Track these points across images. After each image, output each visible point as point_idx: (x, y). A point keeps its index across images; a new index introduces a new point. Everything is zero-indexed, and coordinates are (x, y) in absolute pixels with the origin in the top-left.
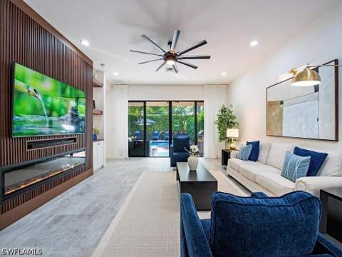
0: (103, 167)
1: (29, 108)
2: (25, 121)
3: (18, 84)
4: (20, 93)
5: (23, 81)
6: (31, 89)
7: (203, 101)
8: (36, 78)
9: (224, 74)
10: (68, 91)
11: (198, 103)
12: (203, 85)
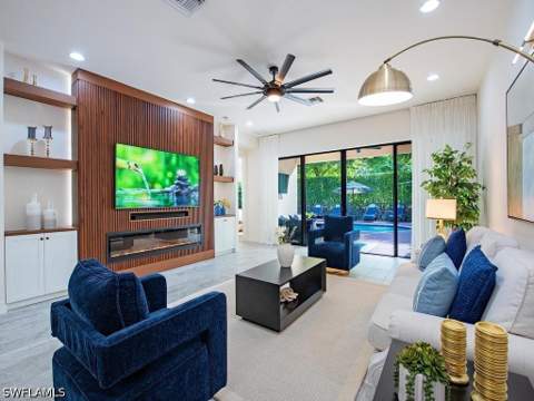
0: (234, 251)
1: (130, 182)
2: (126, 194)
3: (120, 162)
4: (122, 169)
5: (123, 158)
6: (132, 164)
7: (409, 142)
8: (136, 153)
9: (433, 77)
10: (174, 160)
11: (399, 147)
12: (408, 109)
